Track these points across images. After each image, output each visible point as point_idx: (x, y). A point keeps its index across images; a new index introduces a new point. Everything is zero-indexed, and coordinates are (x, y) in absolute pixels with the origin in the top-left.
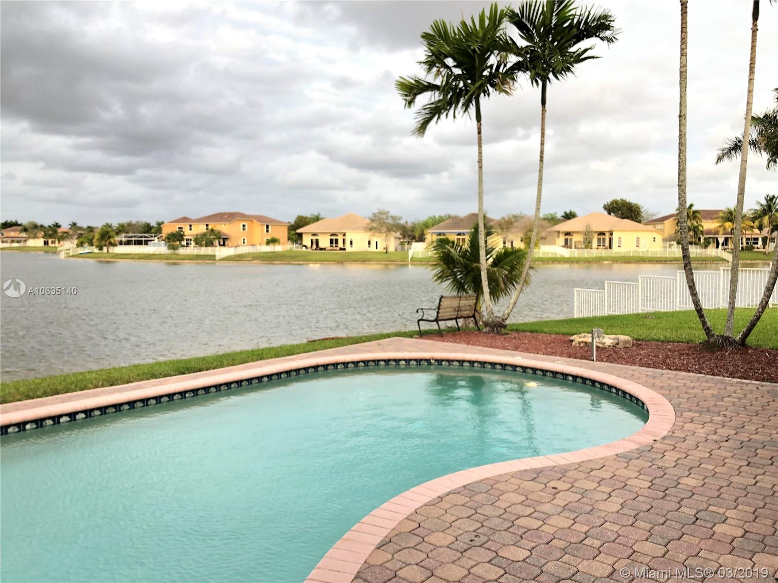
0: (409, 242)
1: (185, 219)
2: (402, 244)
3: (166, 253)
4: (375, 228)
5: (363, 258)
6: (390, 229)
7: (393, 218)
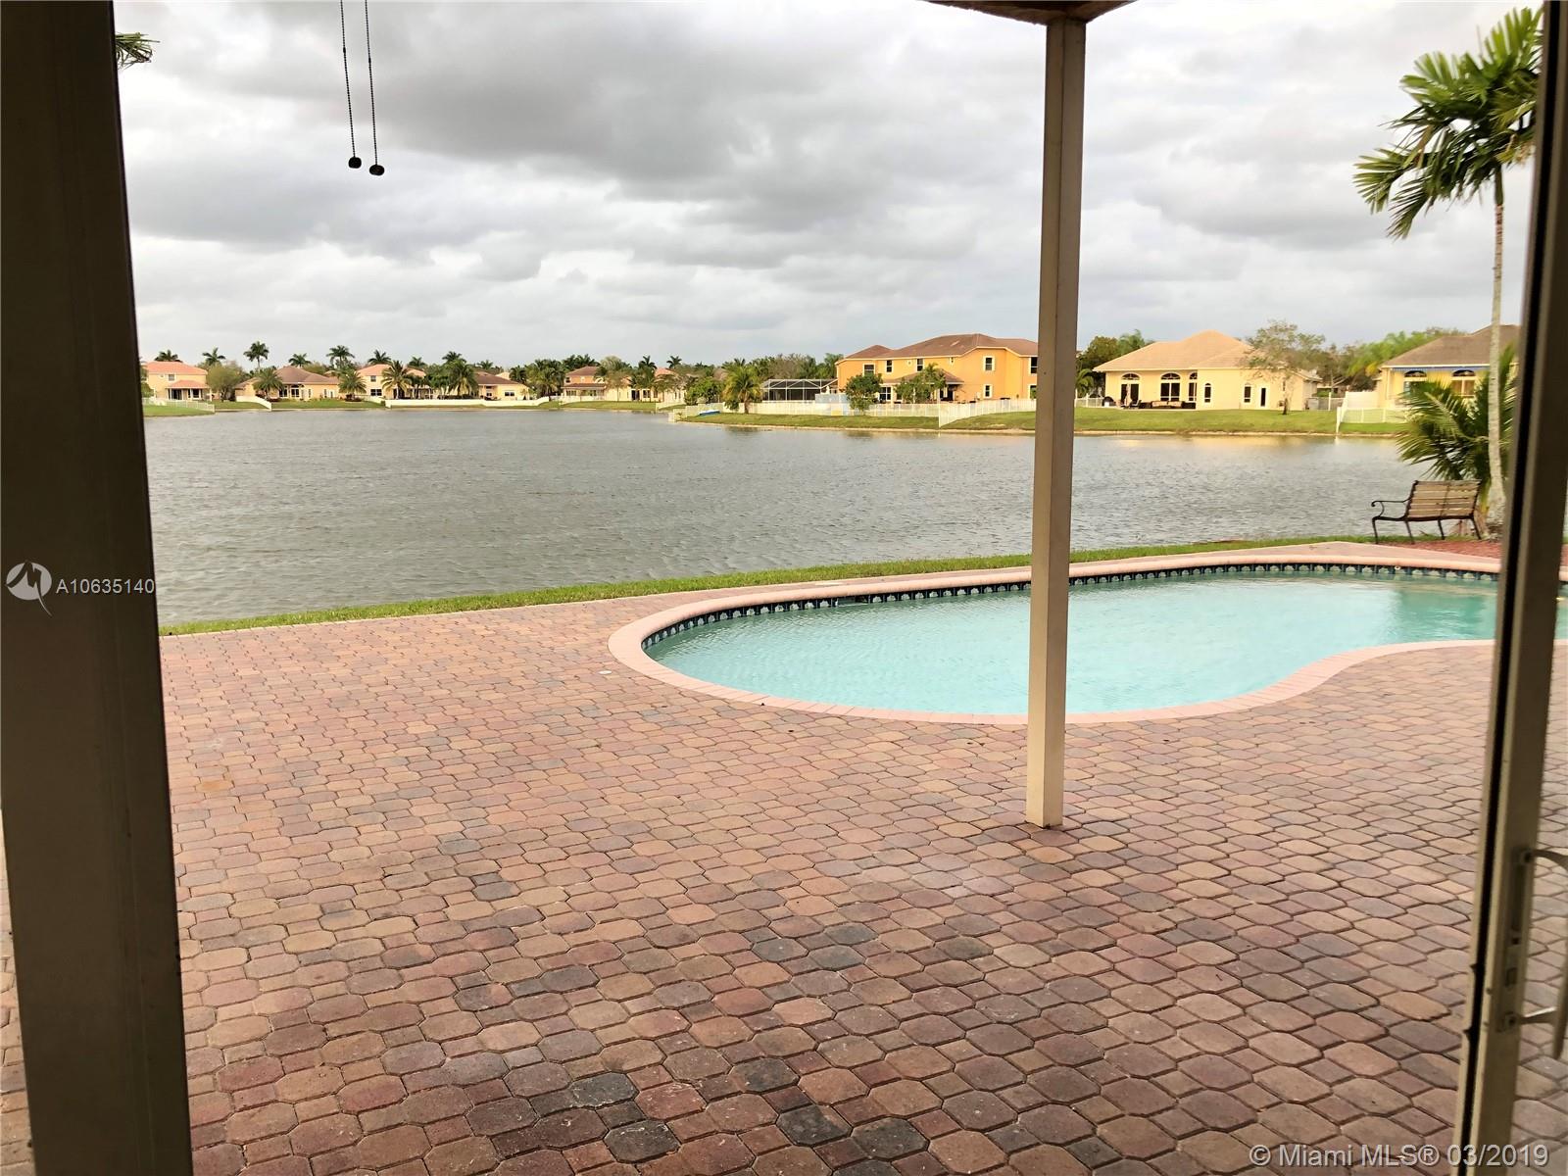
0: (1336, 390)
1: (877, 351)
2: (1321, 393)
3: (847, 414)
4: (1262, 362)
5: (1232, 426)
6: (1295, 363)
7: (1305, 339)
